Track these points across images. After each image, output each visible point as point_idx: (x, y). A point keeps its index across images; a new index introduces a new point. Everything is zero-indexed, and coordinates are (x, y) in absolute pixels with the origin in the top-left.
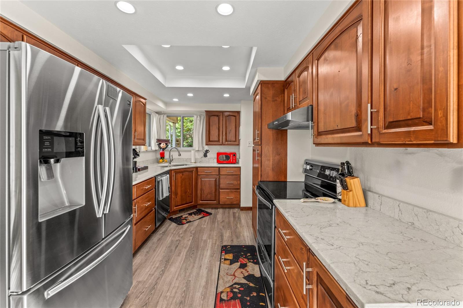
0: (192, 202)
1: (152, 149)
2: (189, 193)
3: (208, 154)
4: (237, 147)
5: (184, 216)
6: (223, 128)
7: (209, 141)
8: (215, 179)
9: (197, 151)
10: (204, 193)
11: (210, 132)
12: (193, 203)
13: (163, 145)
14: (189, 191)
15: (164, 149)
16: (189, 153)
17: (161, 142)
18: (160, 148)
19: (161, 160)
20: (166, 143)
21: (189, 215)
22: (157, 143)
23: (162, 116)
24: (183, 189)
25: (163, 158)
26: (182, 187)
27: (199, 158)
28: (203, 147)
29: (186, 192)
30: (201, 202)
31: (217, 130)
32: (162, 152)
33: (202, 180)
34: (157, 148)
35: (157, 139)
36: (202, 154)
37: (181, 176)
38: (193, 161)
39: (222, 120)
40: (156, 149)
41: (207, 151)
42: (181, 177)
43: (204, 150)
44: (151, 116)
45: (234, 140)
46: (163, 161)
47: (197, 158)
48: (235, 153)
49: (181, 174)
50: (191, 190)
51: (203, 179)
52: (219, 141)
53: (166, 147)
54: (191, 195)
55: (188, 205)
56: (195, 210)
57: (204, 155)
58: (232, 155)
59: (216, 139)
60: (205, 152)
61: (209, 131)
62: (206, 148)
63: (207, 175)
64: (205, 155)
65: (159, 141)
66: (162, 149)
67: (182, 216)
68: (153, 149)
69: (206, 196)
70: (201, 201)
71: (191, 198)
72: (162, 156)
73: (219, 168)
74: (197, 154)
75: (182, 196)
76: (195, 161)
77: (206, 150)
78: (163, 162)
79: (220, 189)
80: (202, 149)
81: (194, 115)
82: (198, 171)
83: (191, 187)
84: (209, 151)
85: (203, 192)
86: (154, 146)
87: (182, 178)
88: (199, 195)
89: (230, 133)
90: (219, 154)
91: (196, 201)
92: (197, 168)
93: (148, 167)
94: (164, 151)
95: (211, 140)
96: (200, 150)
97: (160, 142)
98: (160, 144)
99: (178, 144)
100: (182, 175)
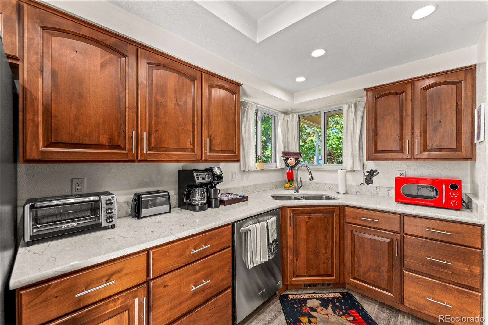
0: (331, 275)
1: (277, 167)
2: (324, 255)
3: (374, 178)
4: (468, 163)
5: (310, 304)
6: (412, 119)
7: (376, 151)
8: (388, 240)
9: (349, 171)
10: (359, 263)
11: (378, 131)
12: (334, 278)
13: (291, 161)
14: (324, 252)
15: (292, 167)
16: (333, 175)
17: (289, 156)
18: (287, 165)
19: (288, 185)
20: (296, 157)
21: (321, 305)
22: (283, 158)
23: (291, 115)
24: (310, 245)
25: (291, 181)
26: (308, 242)
27: (354, 186)
28: (363, 164)
29: (317, 254)
30: (352, 280)
31: (397, 127)
32: (289, 171)
33: (355, 235)
34: (284, 166)
35: (283, 152)
36: (361, 178)
37: (307, 220)
38: (341, 189)
39: (411, 100)
40: (282, 167)
41: (372, 173)
42: (307, 222)
43: (366, 171)
44: (276, 118)
45: (454, 146)
46: (291, 185)
47: (351, 185)
48: (460, 182)
49: (307, 217)
50: (329, 250)
51: (356, 233)
52: (401, 150)
53: (296, 164)
54: (330, 262)
55: (322, 279)
56: (339, 295)
57: (366, 179)
58: (444, 186)
59: (395, 146)
60: (367, 174)
61: (373, 131)
62: (371, 165)
63: (368, 228)
64: (369, 180)
65: (286, 155)
66: (289, 167)
67: (305, 301)
68: (279, 166)
69: (365, 274)
70: (353, 278)
71: (330, 266)
72: (290, 178)
73: (402, 216)
74: (349, 176)
75: (308, 260)
76: (346, 190)
77: (371, 170)
78: (291, 188)
79: (403, 268)
80: (362, 169)
81: (343, 106)
82: (346, 214)
83: (330, 244)
84: (378, 173)
85: (358, 260)
86: (280, 163)
87: (308, 224)
88: (349, 264)
89: (436, 129)
90: (400, 182)
91: (341, 274)
92: (342, 208)
93: (247, 197)
94: (292, 170)
95: (379, 148)
96: (355, 169)
97: (287, 157)
98: (287, 159)
99: (330, 158)
100: (310, 218)
